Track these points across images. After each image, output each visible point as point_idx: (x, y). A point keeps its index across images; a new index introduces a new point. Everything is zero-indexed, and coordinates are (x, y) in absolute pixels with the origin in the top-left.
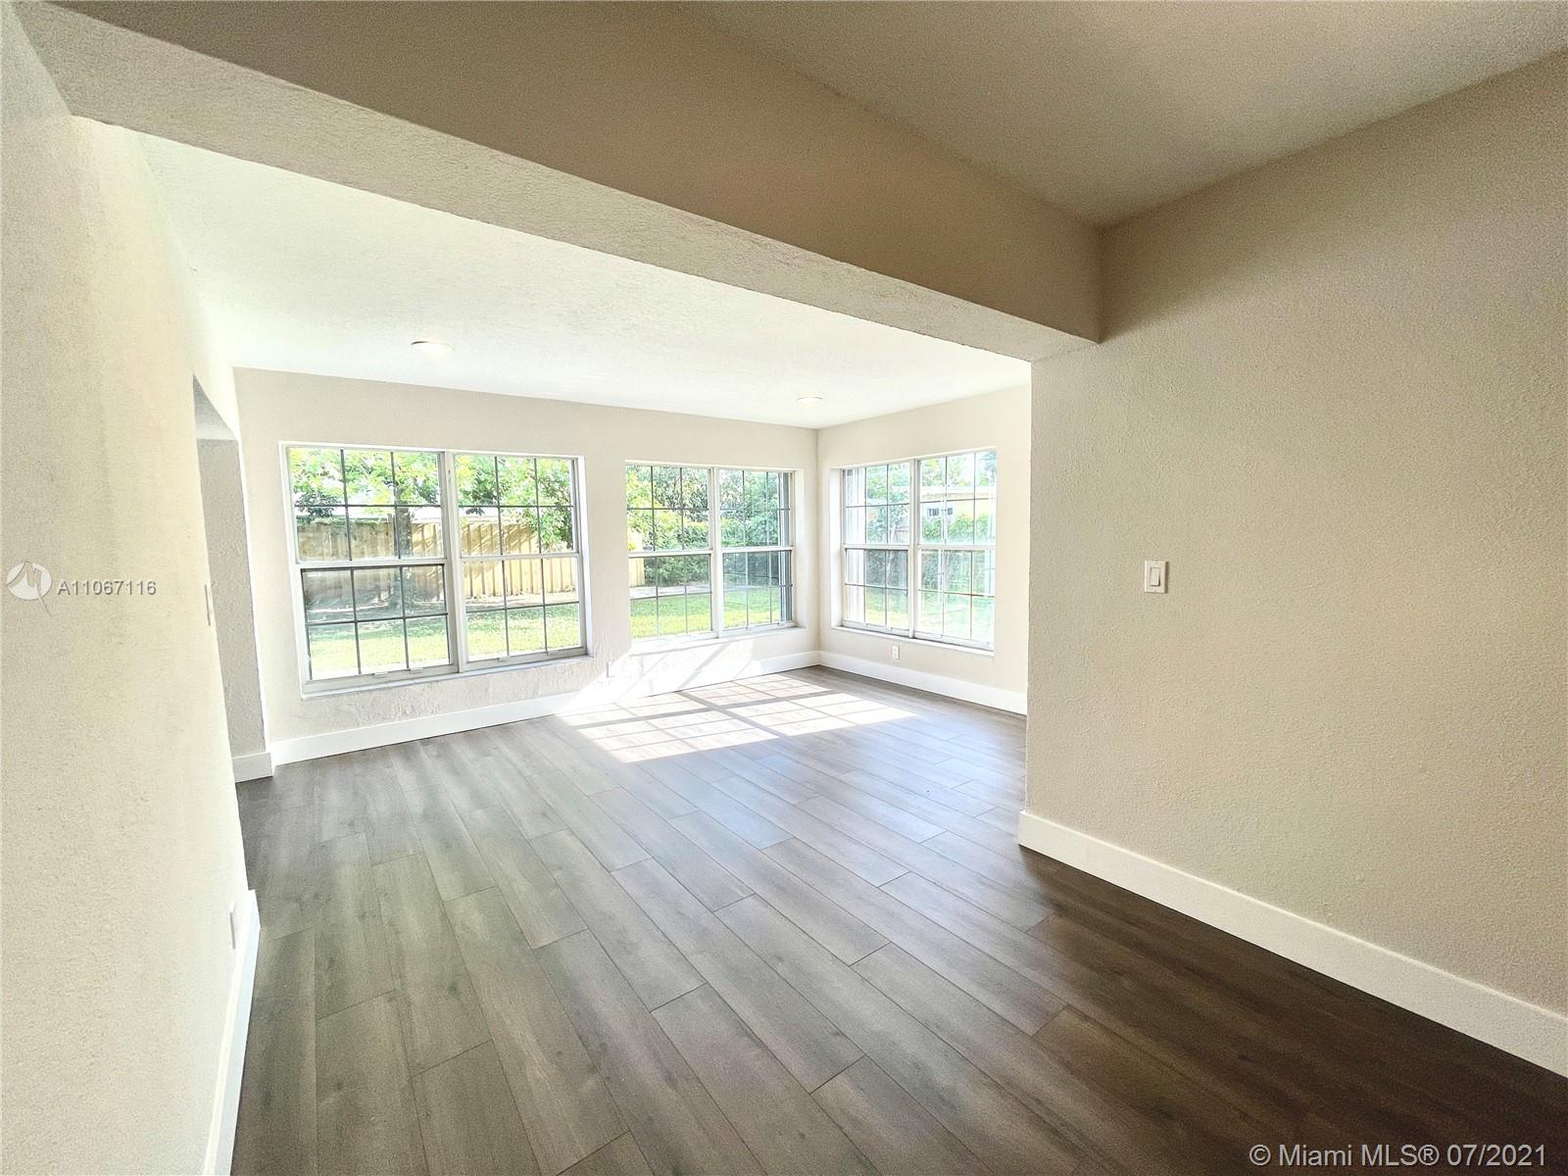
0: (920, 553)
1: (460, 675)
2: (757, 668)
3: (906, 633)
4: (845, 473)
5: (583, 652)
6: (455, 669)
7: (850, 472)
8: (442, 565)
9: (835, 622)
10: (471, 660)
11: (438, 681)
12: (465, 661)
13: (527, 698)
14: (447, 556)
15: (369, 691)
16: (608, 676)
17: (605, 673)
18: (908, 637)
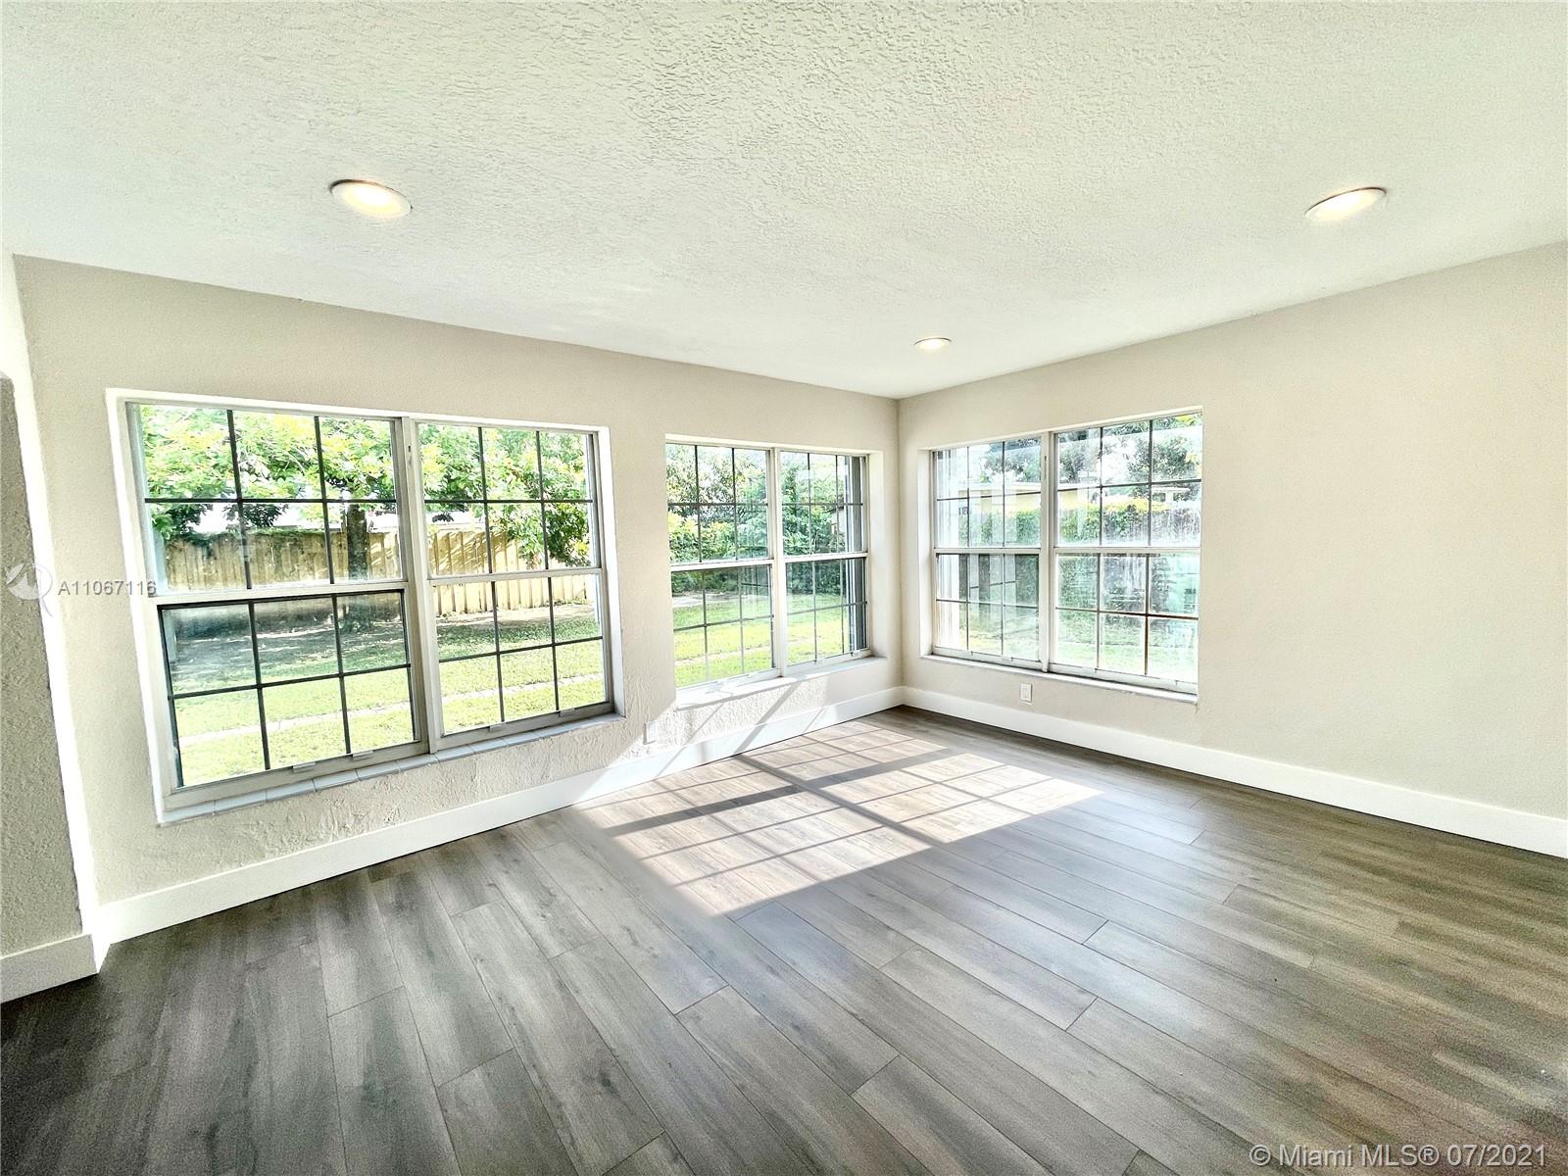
0: (1057, 559)
1: (432, 759)
2: (831, 716)
3: (1037, 665)
4: (935, 455)
5: (609, 708)
6: (422, 747)
7: (940, 454)
8: (401, 591)
9: (924, 650)
10: (446, 734)
11: (396, 772)
12: (438, 735)
13: (533, 785)
14: (408, 577)
15: (282, 799)
16: (645, 742)
17: (640, 741)
18: (1040, 671)
